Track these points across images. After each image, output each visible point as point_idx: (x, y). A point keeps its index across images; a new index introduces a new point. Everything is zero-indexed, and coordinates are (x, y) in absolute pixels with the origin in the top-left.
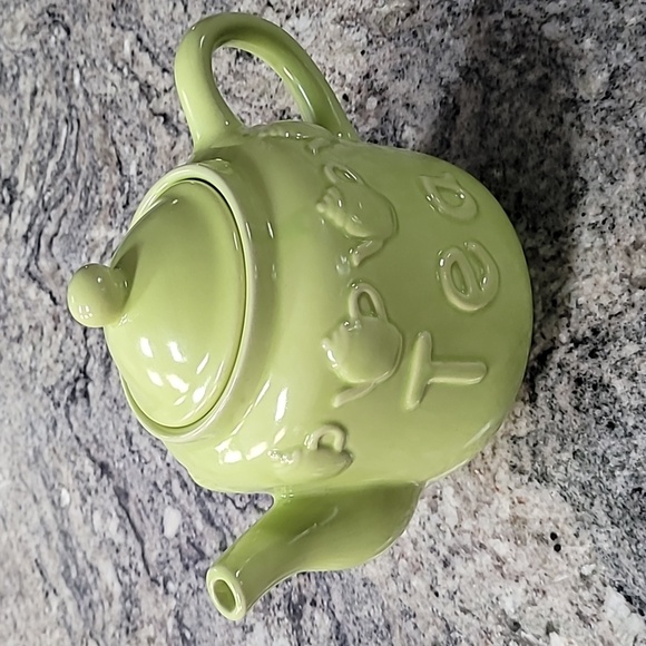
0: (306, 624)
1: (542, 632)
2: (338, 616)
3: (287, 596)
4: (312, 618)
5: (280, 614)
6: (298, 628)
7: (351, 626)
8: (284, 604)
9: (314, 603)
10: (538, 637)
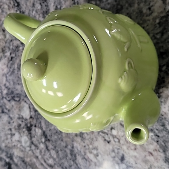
0: (33, 132)
1: (109, 129)
2: (44, 129)
3: (26, 125)
4: (35, 130)
5: (24, 130)
6: (30, 134)
7: (48, 132)
8: (25, 127)
9: (35, 126)
10: (108, 131)
